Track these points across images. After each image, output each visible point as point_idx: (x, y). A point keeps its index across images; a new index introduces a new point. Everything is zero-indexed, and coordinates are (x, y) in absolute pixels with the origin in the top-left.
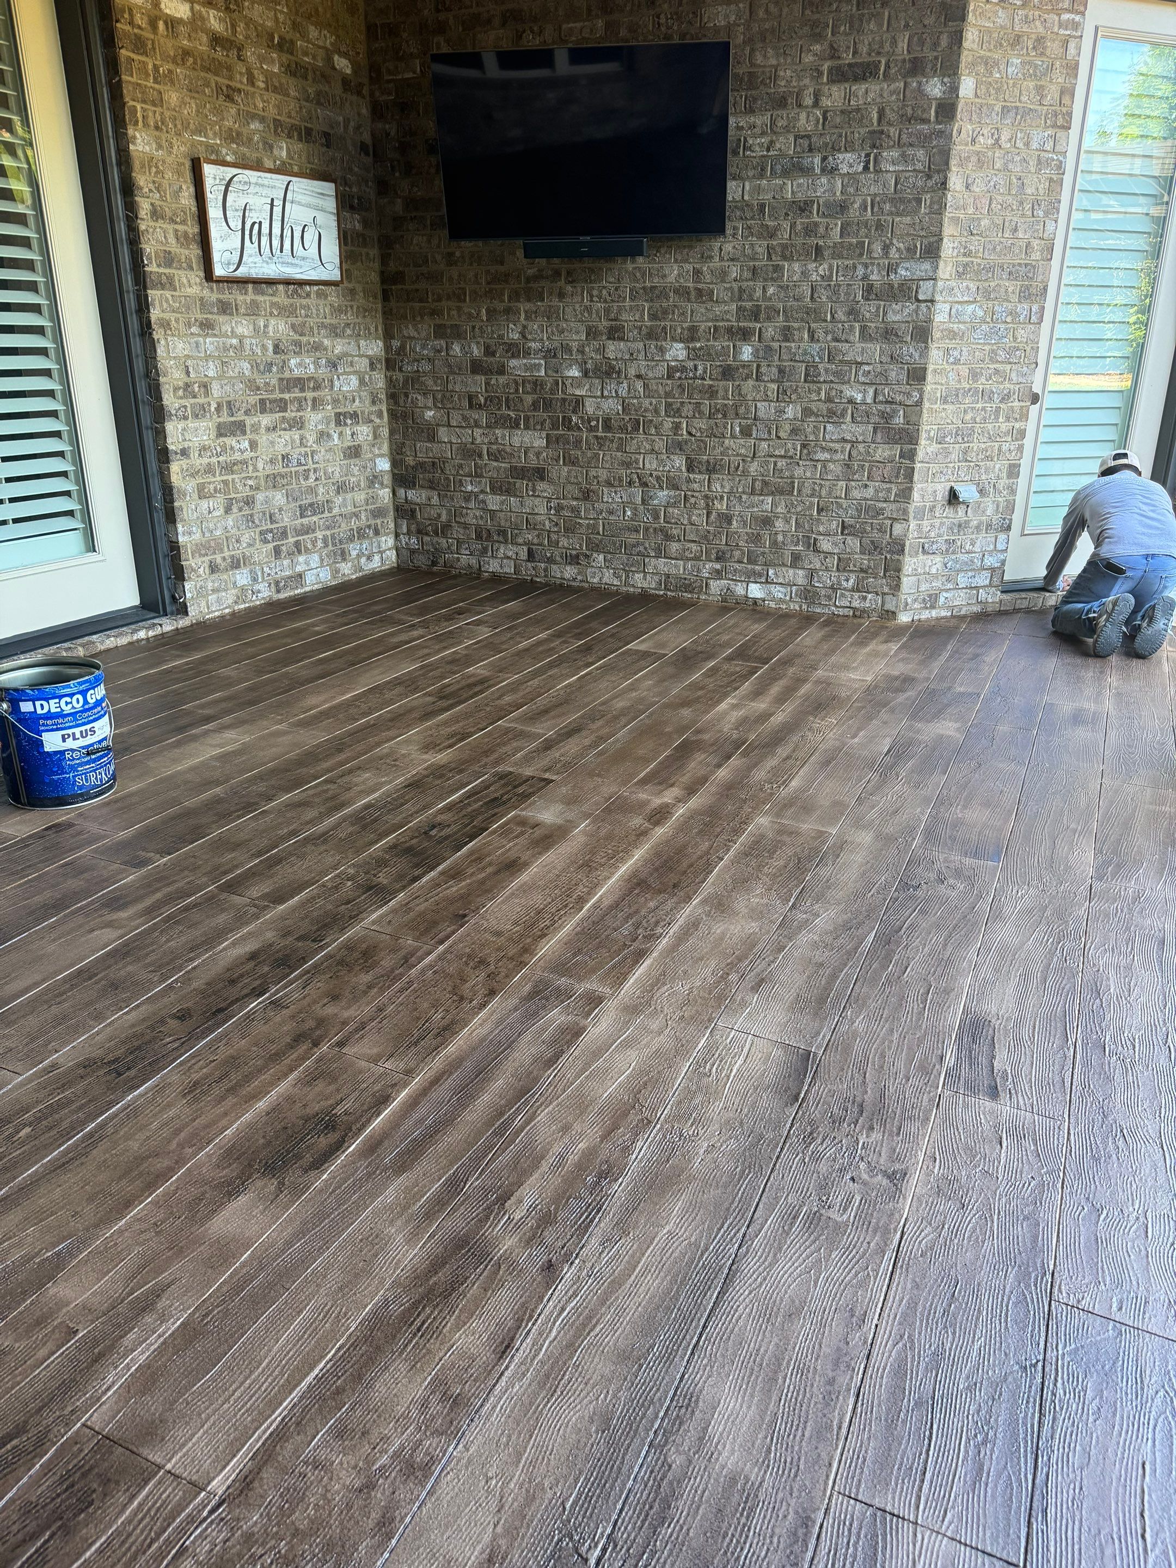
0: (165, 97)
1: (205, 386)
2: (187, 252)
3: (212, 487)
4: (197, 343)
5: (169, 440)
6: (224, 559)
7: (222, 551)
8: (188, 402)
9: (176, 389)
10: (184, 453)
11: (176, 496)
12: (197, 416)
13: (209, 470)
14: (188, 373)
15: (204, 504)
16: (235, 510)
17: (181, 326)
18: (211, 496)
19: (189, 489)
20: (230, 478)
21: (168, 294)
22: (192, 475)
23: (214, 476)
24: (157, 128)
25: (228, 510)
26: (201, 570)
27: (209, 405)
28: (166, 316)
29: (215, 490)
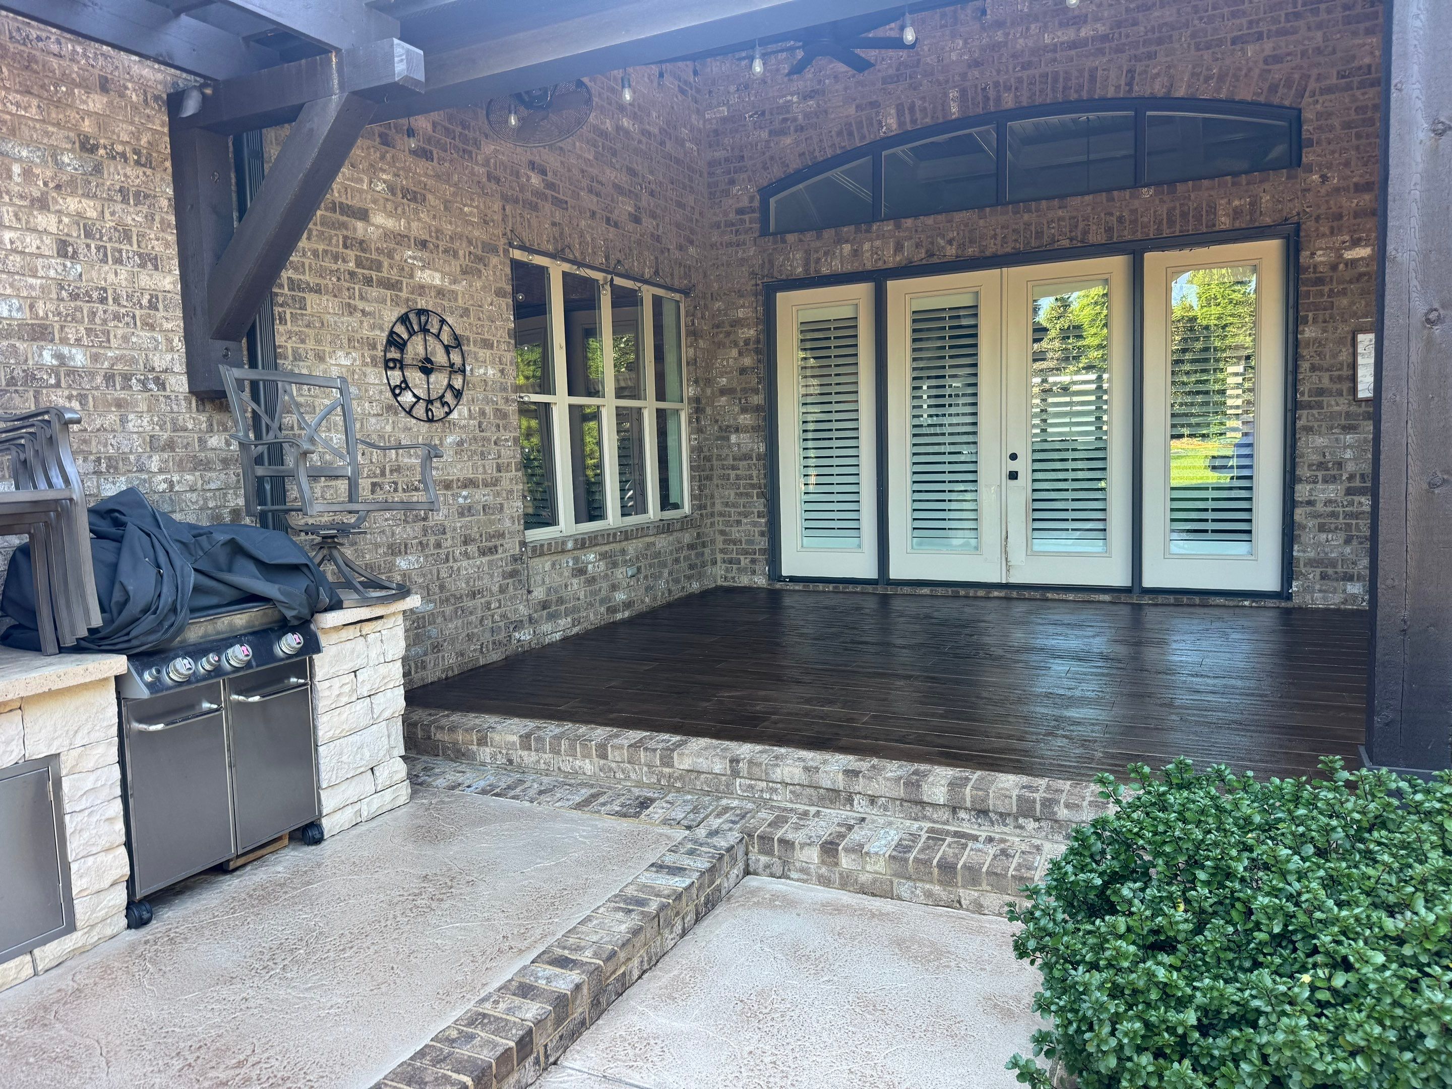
0: (1336, 304)
1: (1340, 465)
2: (1339, 386)
3: (1333, 526)
4: (1337, 439)
5: (1297, 495)
6: (1336, 573)
7: (1335, 567)
8: (1320, 474)
9: (1310, 466)
10: (1310, 503)
11: (1296, 528)
12: (1327, 482)
13: (1334, 515)
14: (1324, 456)
15: (1323, 536)
16: (1355, 542)
17: (1324, 429)
18: (1330, 531)
19: (1310, 524)
20: (1354, 522)
21: (1315, 412)
22: (1315, 517)
23: (1337, 518)
24: (1325, 321)
25: (1348, 541)
26: (1311, 576)
27: (1341, 475)
28: (1310, 424)
29: (1336, 528)
